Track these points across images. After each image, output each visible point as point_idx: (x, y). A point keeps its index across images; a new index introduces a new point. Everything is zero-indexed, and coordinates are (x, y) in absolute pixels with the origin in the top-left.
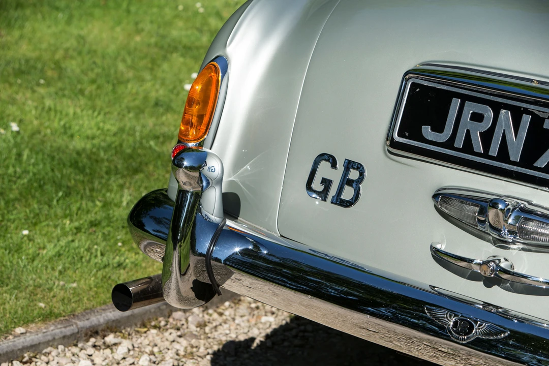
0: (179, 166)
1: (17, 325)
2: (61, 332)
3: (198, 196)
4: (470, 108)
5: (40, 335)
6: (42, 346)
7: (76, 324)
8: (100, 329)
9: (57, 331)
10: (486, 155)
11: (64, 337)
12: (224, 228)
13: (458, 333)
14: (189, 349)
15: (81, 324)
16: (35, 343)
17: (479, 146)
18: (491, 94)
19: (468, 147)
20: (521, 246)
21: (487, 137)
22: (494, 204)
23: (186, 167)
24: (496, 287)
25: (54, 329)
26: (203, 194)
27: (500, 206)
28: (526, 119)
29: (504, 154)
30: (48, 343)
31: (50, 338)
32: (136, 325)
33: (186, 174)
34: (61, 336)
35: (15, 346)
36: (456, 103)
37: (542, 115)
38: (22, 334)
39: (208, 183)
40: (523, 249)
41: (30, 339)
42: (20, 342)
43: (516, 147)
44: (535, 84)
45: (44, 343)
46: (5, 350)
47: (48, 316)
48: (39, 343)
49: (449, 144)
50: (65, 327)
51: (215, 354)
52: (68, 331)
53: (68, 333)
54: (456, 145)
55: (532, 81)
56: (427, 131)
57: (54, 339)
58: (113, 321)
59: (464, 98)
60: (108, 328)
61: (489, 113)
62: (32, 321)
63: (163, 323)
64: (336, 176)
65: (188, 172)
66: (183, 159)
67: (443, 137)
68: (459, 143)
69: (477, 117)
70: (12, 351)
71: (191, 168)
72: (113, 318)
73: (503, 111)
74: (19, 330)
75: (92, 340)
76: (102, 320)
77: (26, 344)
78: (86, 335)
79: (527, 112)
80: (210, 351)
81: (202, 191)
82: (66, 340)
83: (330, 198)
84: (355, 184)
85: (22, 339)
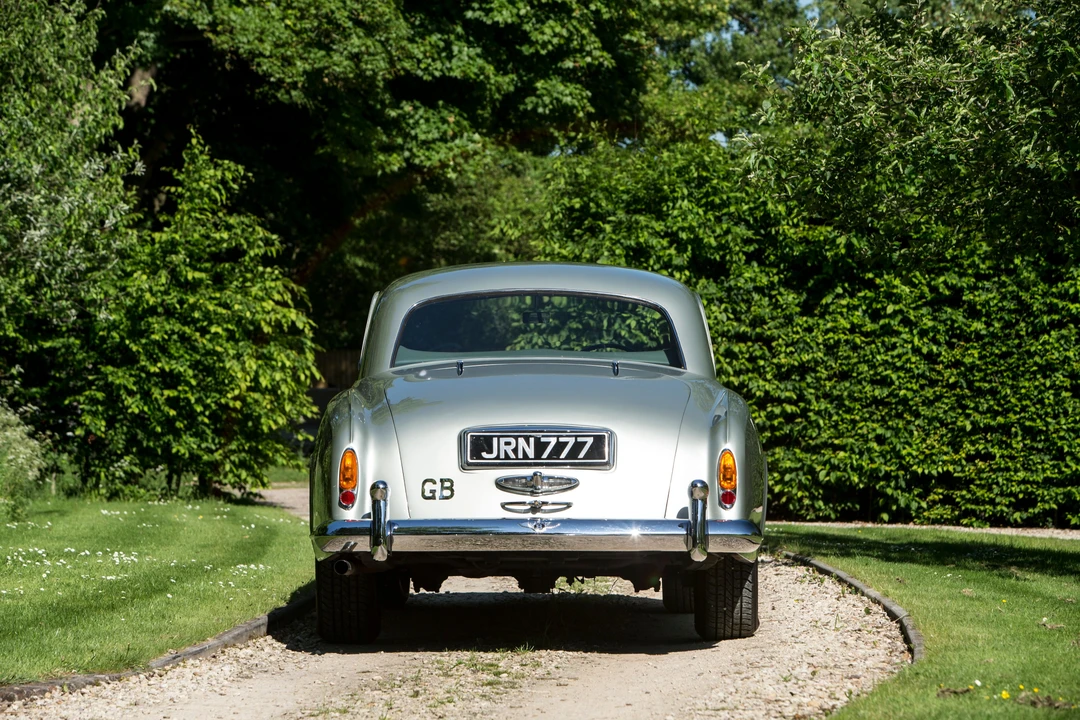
4: (503, 440)
10: (517, 458)
17: (512, 456)
18: (511, 433)
19: (507, 457)
21: (515, 451)
28: (532, 440)
29: (526, 456)
36: (495, 440)
37: (539, 437)
43: (531, 453)
49: (498, 458)
54: (502, 458)
56: (484, 454)
59: (499, 437)
61: (513, 441)
64: (437, 487)
67: (494, 455)
68: (502, 456)
69: (508, 444)
73: (519, 439)
79: (531, 436)
83: (437, 497)
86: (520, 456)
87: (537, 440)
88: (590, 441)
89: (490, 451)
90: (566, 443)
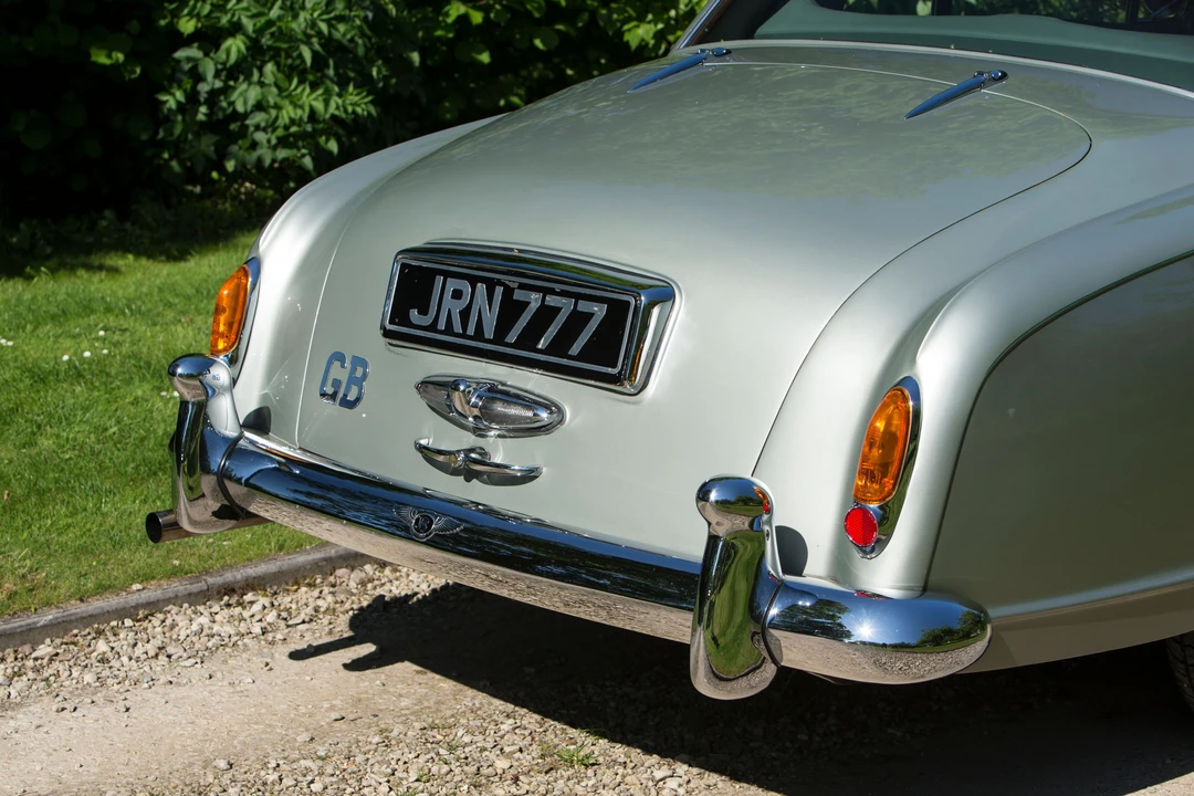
0: (173, 374)
1: (134, 581)
2: (186, 589)
3: (201, 407)
4: (452, 284)
5: (159, 592)
6: (161, 604)
7: (205, 580)
8: (236, 586)
9: (181, 588)
10: (464, 336)
11: (190, 594)
12: (242, 442)
13: (418, 531)
14: (332, 606)
15: (211, 580)
16: (152, 600)
18: (470, 268)
19: (449, 330)
20: (497, 433)
22: (454, 385)
23: (181, 375)
24: (475, 480)
25: (178, 586)
26: (209, 403)
27: (462, 388)
28: (499, 290)
29: (480, 331)
30: (169, 601)
31: (171, 595)
32: (287, 584)
33: (183, 383)
34: (186, 593)
35: (126, 602)
36: (439, 281)
37: (512, 285)
38: (139, 590)
39: (214, 391)
40: (499, 436)
41: (145, 596)
42: (133, 599)
43: (490, 323)
44: (516, 253)
45: (163, 600)
46: (114, 608)
47: (174, 573)
48: (158, 601)
49: (433, 327)
50: (191, 584)
51: (361, 609)
52: (195, 588)
53: (195, 591)
54: (439, 328)
55: (512, 250)
56: (414, 315)
57: (177, 596)
58: (255, 578)
59: (447, 275)
60: (248, 585)
61: (466, 288)
62: (153, 578)
63: (318, 581)
65: (185, 381)
66: (178, 366)
67: (427, 320)
68: (442, 325)
69: (457, 294)
70: (124, 608)
71: (190, 376)
72: (254, 575)
73: (479, 285)
74: (136, 586)
75: (226, 598)
76: (239, 577)
77: (140, 601)
78: (219, 593)
79: (500, 283)
80: (355, 607)
81: (207, 400)
82: (193, 598)
83: (338, 400)
84: (360, 382)
85: (136, 596)
86: (471, 331)
87: (508, 292)
88: (599, 311)
89: (424, 311)
90: (557, 310)
